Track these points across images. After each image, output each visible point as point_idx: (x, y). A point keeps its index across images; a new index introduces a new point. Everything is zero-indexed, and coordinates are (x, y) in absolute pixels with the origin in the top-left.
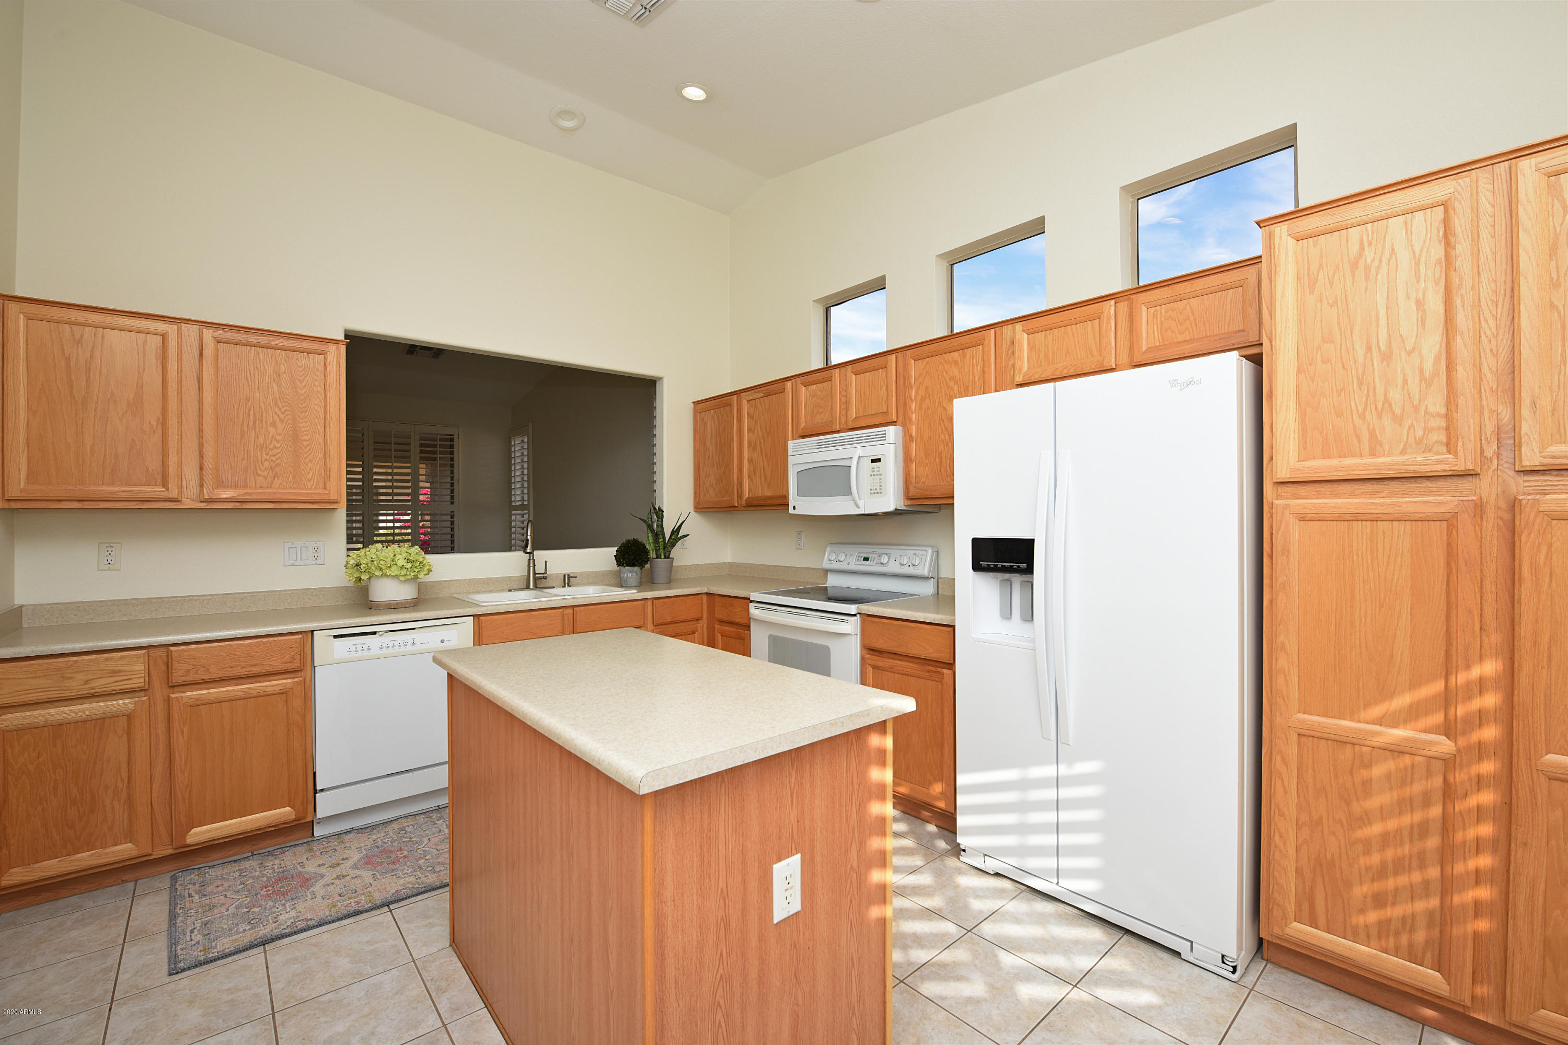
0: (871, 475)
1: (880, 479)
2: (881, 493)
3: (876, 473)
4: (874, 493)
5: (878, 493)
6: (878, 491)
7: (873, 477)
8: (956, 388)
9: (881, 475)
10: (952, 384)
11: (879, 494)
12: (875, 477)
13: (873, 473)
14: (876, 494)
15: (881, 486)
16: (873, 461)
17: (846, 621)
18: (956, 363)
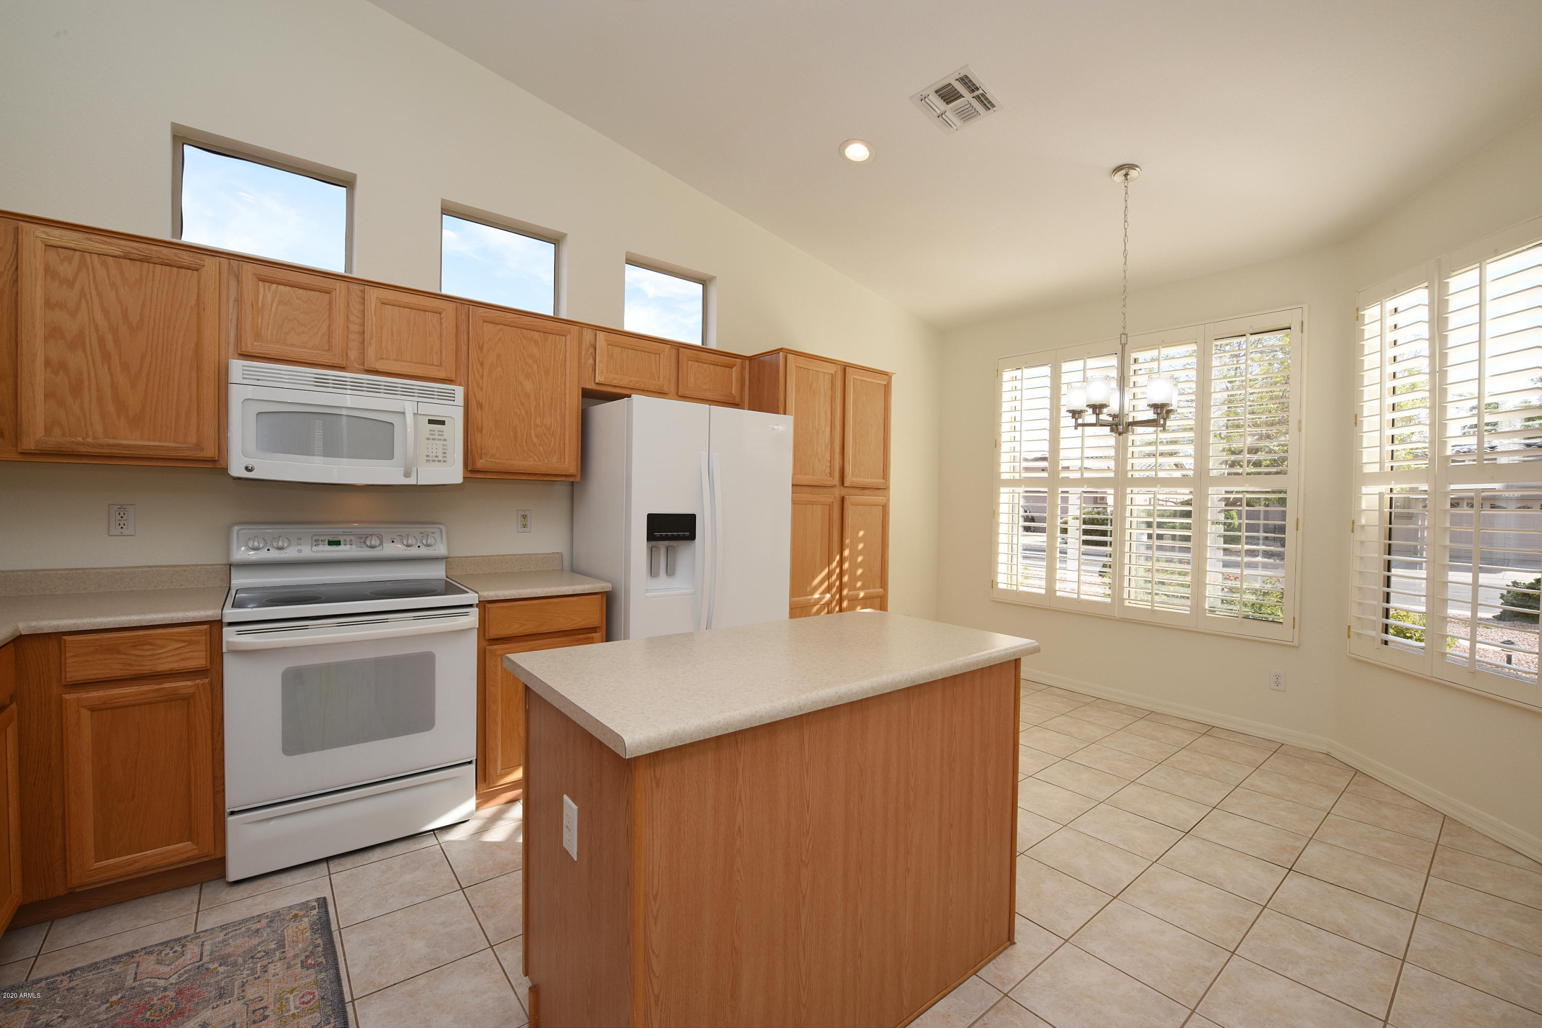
0: (428, 439)
1: (444, 445)
2: (444, 461)
3: (437, 437)
4: (434, 461)
5: (439, 461)
6: (440, 458)
7: (431, 441)
8: (535, 367)
9: (445, 440)
10: (530, 361)
11: (442, 463)
12: (436, 442)
13: (432, 437)
14: (437, 463)
15: (444, 453)
16: (431, 422)
17: (466, 614)
18: (536, 342)
